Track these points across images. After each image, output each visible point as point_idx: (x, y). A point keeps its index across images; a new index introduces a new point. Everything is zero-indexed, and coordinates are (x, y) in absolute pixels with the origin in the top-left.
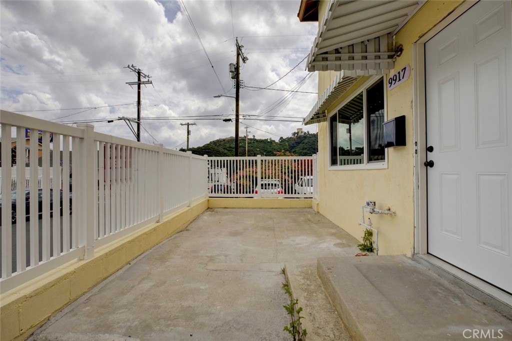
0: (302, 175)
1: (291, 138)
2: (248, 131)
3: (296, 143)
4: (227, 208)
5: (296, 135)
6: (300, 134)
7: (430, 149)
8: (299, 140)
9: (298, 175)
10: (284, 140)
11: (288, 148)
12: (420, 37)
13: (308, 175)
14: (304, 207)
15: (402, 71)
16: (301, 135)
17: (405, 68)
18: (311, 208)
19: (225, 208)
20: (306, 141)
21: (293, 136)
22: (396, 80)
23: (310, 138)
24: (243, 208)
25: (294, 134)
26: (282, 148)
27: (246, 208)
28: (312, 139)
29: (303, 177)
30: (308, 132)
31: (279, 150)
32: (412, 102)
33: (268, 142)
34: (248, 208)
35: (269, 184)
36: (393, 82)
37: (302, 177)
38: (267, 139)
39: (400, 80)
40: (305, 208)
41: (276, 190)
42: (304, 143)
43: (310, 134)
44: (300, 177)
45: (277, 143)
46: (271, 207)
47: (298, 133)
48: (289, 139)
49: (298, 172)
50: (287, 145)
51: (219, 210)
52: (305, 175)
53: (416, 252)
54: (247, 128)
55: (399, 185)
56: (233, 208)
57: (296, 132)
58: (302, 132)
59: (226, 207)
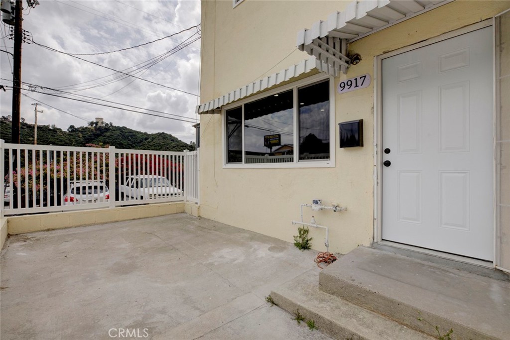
0: (132, 174)
1: (86, 128)
2: (37, 109)
3: (94, 134)
4: (53, 230)
5: (94, 125)
6: (100, 124)
7: (387, 151)
8: (98, 132)
9: (127, 174)
10: (77, 130)
11: (82, 140)
12: (385, 53)
13: (142, 174)
14: (175, 212)
15: (361, 78)
16: (101, 126)
17: (365, 76)
18: (183, 212)
19: (48, 230)
20: (108, 134)
21: (90, 126)
22: (351, 85)
23: (114, 130)
24: (85, 226)
25: (92, 124)
26: (74, 140)
27: (90, 225)
28: (117, 132)
29: (134, 176)
30: (111, 124)
31: (68, 142)
32: (373, 108)
33: (50, 130)
34: (94, 224)
35: (90, 188)
36: (347, 87)
37: (132, 177)
38: (48, 126)
39: (356, 86)
40: (177, 213)
41: (102, 195)
42: (105, 136)
43: (113, 126)
44: (130, 176)
45: (64, 133)
46: (132, 218)
47: (97, 123)
48: (83, 129)
49: (122, 171)
50: (81, 136)
51: (38, 235)
52: (137, 173)
53: (375, 241)
54: (36, 104)
55: (352, 183)
56: (66, 228)
57: (95, 121)
58: (102, 123)
59: (50, 227)
